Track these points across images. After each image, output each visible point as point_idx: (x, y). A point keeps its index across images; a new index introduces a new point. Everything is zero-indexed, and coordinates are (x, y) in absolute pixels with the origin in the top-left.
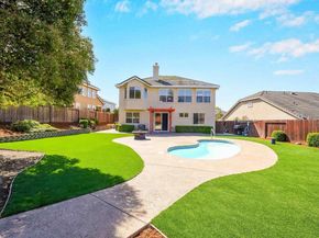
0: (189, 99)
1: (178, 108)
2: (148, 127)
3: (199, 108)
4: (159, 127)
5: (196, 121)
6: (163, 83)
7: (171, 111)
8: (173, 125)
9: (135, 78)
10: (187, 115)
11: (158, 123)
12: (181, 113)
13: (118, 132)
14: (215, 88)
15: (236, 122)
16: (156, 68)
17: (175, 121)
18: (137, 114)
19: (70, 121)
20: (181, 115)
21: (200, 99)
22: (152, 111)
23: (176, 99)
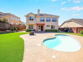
0: (50, 21)
1: (47, 23)
2: (36, 30)
3: (53, 24)
4: (40, 30)
5: (52, 28)
6: (41, 15)
7: (44, 24)
8: (45, 29)
9: (31, 13)
10: (49, 26)
11: (39, 29)
12: (47, 25)
13: (25, 32)
14: (58, 17)
15: (65, 28)
16: (39, 11)
17: (45, 28)
18: (32, 26)
19: (7, 28)
20: (47, 26)
21: (53, 21)
22: (37, 24)
23: (45, 21)
